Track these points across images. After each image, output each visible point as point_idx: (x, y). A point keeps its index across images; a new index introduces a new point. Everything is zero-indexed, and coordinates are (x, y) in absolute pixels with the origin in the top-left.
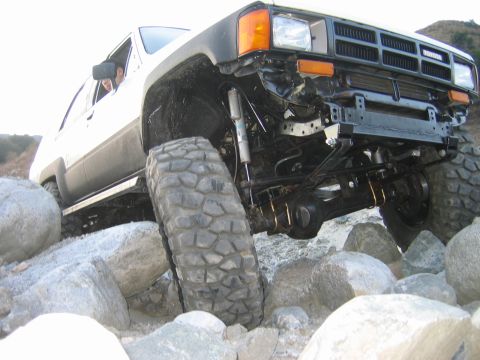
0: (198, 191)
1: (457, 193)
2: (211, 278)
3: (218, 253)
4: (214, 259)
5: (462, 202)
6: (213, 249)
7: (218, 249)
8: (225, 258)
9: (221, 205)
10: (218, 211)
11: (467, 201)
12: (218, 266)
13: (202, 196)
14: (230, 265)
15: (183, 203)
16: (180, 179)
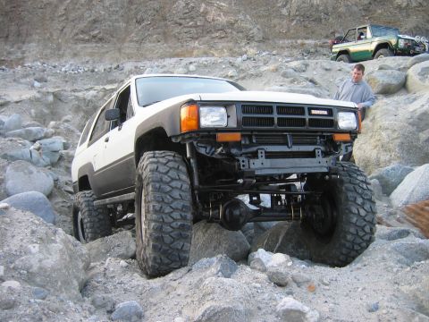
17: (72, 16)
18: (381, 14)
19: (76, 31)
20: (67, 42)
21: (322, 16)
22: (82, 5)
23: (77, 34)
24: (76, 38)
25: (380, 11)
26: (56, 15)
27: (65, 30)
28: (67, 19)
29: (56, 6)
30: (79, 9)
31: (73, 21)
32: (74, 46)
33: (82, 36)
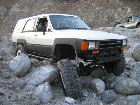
0: (72, 77)
1: (119, 67)
2: (74, 93)
3: (75, 89)
4: (74, 90)
5: (120, 69)
6: (74, 88)
7: (75, 88)
8: (76, 90)
9: (76, 80)
10: (75, 81)
11: (121, 68)
12: (75, 91)
13: (73, 78)
14: (77, 91)
15: (69, 80)
16: (68, 74)
17: (8, 23)
18: (112, 25)
19: (9, 28)
20: (6, 32)
21: (93, 25)
22: (12, 20)
23: (9, 29)
24: (9, 30)
25: (111, 24)
26: (3, 23)
27: (5, 28)
28: (6, 24)
29: (3, 20)
30: (10, 21)
31: (8, 25)
32: (8, 33)
33: (11, 30)
